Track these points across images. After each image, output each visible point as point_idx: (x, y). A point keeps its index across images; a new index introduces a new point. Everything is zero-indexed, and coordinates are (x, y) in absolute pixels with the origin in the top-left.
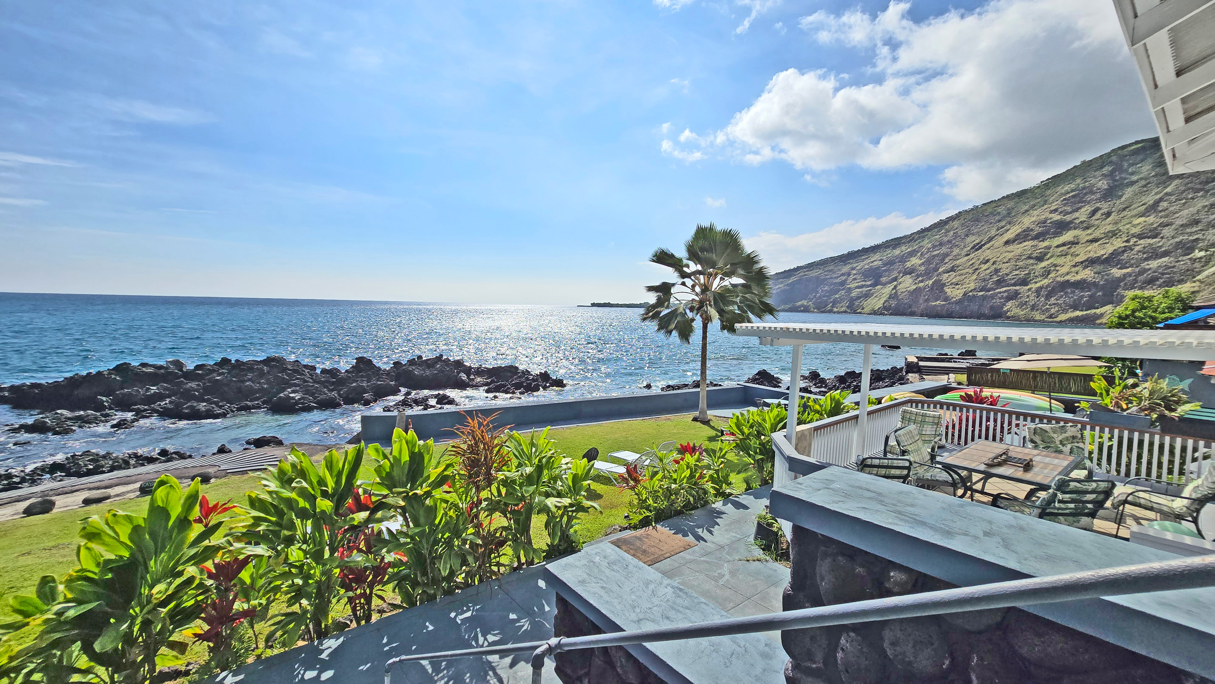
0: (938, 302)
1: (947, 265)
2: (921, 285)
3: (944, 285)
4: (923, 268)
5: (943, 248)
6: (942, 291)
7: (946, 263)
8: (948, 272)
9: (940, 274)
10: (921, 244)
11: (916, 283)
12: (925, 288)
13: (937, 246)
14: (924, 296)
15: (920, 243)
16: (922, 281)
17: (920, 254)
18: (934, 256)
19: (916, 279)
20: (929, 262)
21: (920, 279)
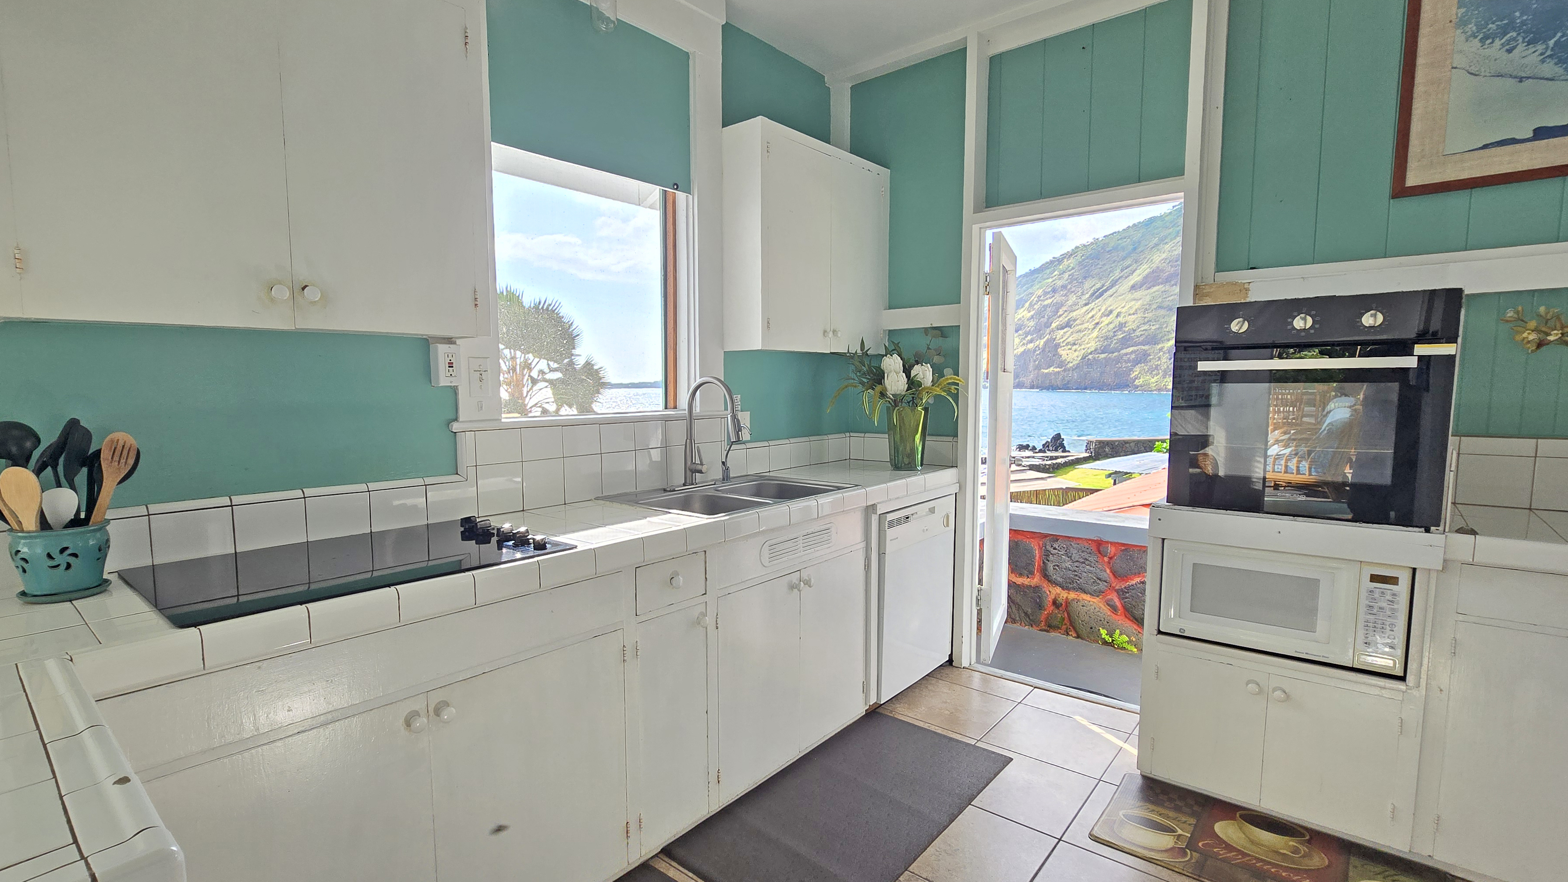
0: (1052, 369)
1: (1061, 319)
2: (1031, 346)
3: (1057, 346)
4: (1032, 323)
5: (1057, 295)
6: (1056, 354)
7: (1060, 316)
8: (1062, 328)
9: (1053, 331)
10: (1030, 291)
11: (1024, 344)
12: (1035, 351)
13: (1049, 293)
14: (1035, 361)
15: (1028, 288)
16: (1031, 341)
17: (1027, 305)
18: (1045, 307)
19: (1024, 339)
20: (1040, 314)
21: (1029, 338)
